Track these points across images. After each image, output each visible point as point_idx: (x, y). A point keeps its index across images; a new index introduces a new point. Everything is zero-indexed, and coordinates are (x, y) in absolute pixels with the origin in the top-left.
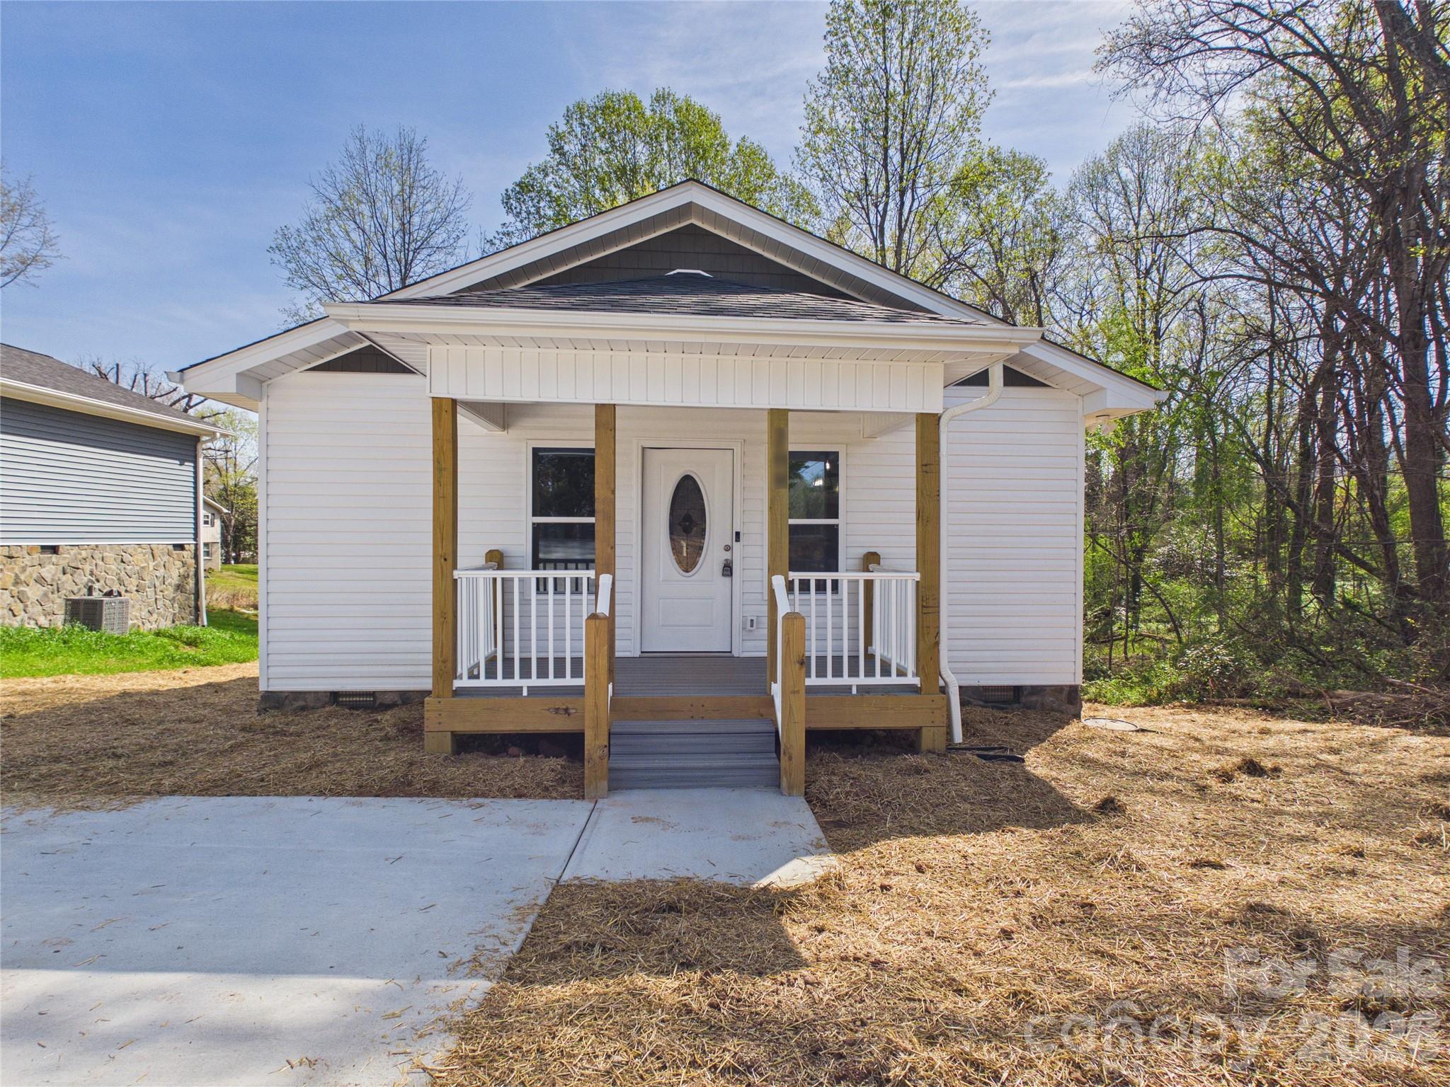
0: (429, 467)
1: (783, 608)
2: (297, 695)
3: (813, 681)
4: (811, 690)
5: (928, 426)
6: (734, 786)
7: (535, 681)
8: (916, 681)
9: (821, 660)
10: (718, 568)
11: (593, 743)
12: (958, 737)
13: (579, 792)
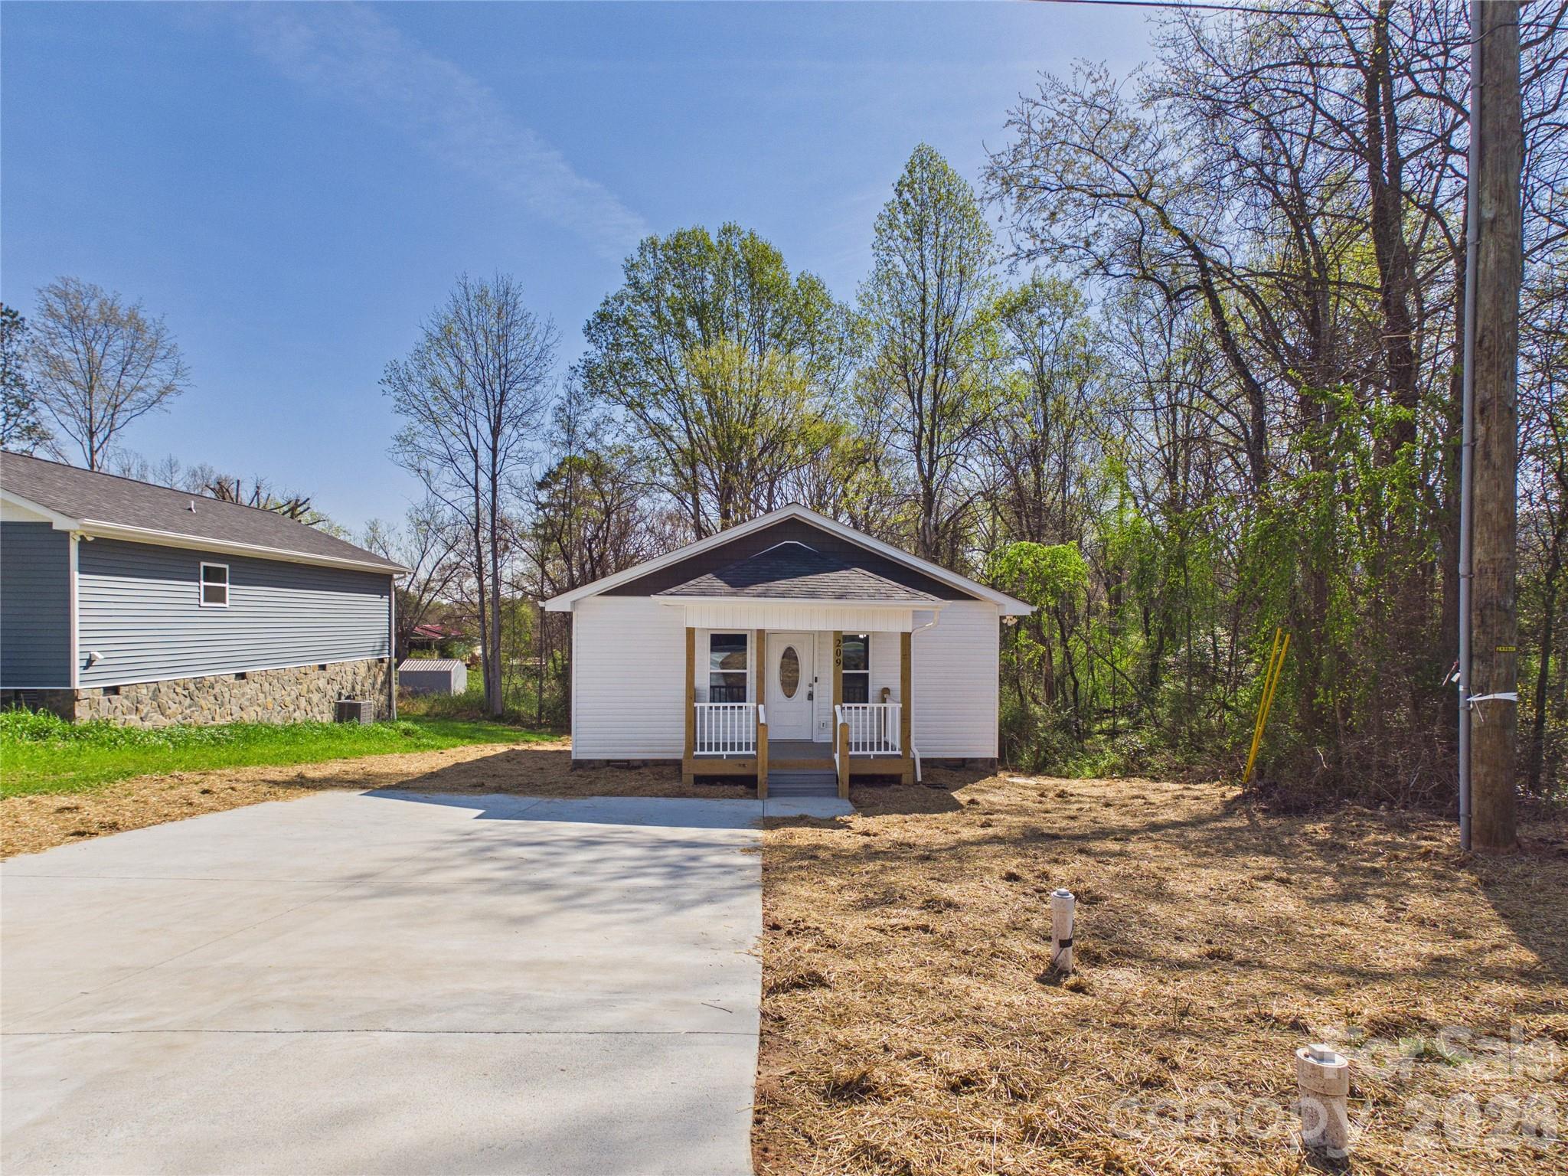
0: (685, 657)
1: (840, 721)
2: (590, 761)
3: (853, 753)
4: (852, 757)
5: (906, 638)
6: (819, 796)
7: (729, 752)
8: (900, 753)
9: (857, 744)
10: (805, 696)
11: (761, 777)
12: (919, 779)
13: (756, 797)
